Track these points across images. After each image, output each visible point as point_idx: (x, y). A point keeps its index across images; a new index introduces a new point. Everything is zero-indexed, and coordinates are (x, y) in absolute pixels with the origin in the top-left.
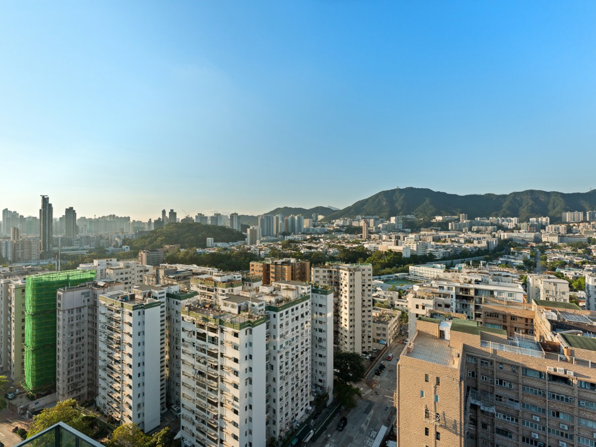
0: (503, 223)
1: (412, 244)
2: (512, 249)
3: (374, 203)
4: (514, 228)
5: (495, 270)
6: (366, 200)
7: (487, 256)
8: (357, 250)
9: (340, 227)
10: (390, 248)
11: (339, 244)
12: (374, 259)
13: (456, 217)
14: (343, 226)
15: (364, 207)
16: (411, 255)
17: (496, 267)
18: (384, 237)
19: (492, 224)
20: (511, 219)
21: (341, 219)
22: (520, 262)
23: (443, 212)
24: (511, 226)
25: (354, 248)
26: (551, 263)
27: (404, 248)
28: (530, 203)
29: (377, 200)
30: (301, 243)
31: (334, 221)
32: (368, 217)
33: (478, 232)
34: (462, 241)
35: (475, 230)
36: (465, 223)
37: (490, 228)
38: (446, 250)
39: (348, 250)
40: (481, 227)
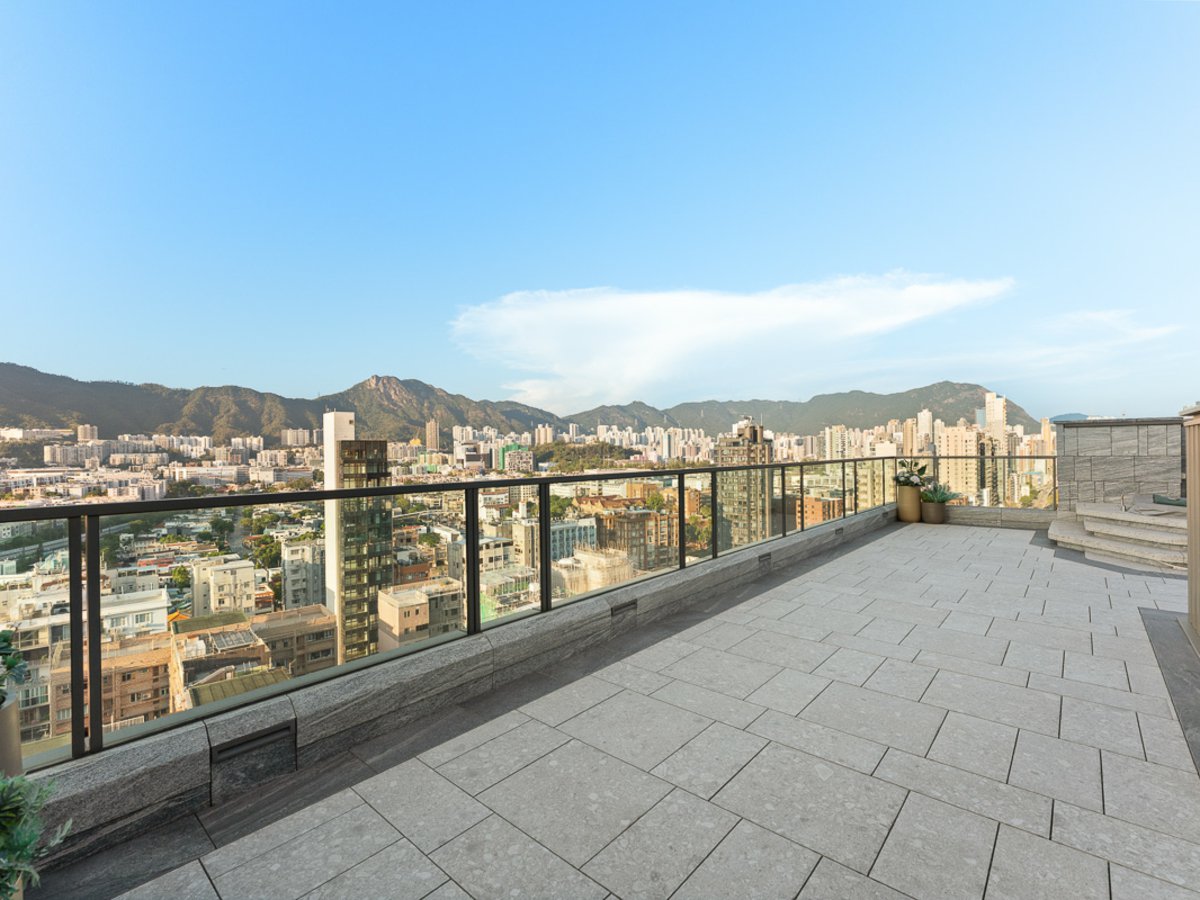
0: (181, 447)
4: (203, 458)
5: (151, 550)
7: (138, 522)
13: (67, 432)
17: (156, 544)
19: (158, 450)
20: (198, 438)
22: (204, 526)
23: (26, 418)
24: (197, 452)
28: (232, 411)
33: (124, 466)
34: (77, 490)
35: (117, 463)
36: (92, 448)
37: (153, 458)
40: (131, 457)
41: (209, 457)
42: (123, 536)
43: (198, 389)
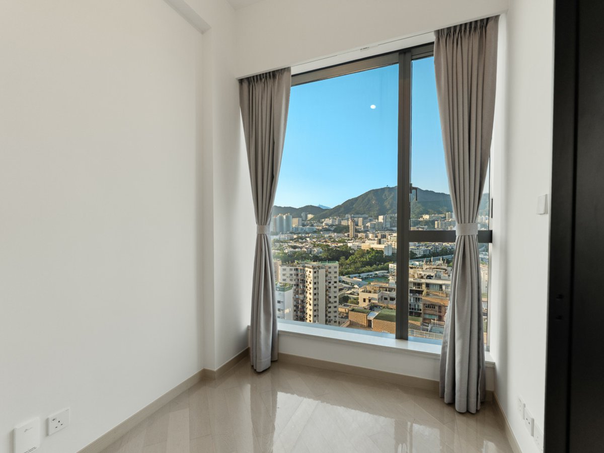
3: (364, 202)
6: (356, 200)
8: (341, 249)
9: (329, 226)
10: (372, 246)
11: (324, 243)
12: (356, 258)
14: (332, 225)
15: (354, 206)
18: (370, 236)
21: (330, 218)
23: (430, 210)
25: (339, 247)
27: (385, 247)
29: (367, 199)
30: (287, 242)
31: (323, 220)
32: (357, 216)
38: (427, 247)
39: (332, 249)
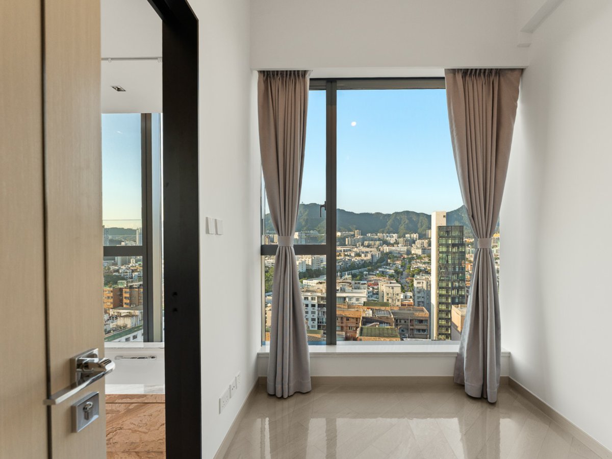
0: (387, 238)
1: (307, 259)
2: (389, 260)
4: (395, 243)
5: (373, 279)
7: (370, 268)
13: (352, 233)
16: (307, 269)
17: (375, 277)
19: (379, 240)
20: (393, 235)
22: (392, 272)
24: (392, 241)
26: (413, 271)
28: (406, 222)
33: (368, 246)
34: (353, 255)
35: (366, 245)
36: (359, 239)
37: (378, 243)
40: (371, 242)
41: (397, 243)
42: (365, 273)
43: (394, 213)
